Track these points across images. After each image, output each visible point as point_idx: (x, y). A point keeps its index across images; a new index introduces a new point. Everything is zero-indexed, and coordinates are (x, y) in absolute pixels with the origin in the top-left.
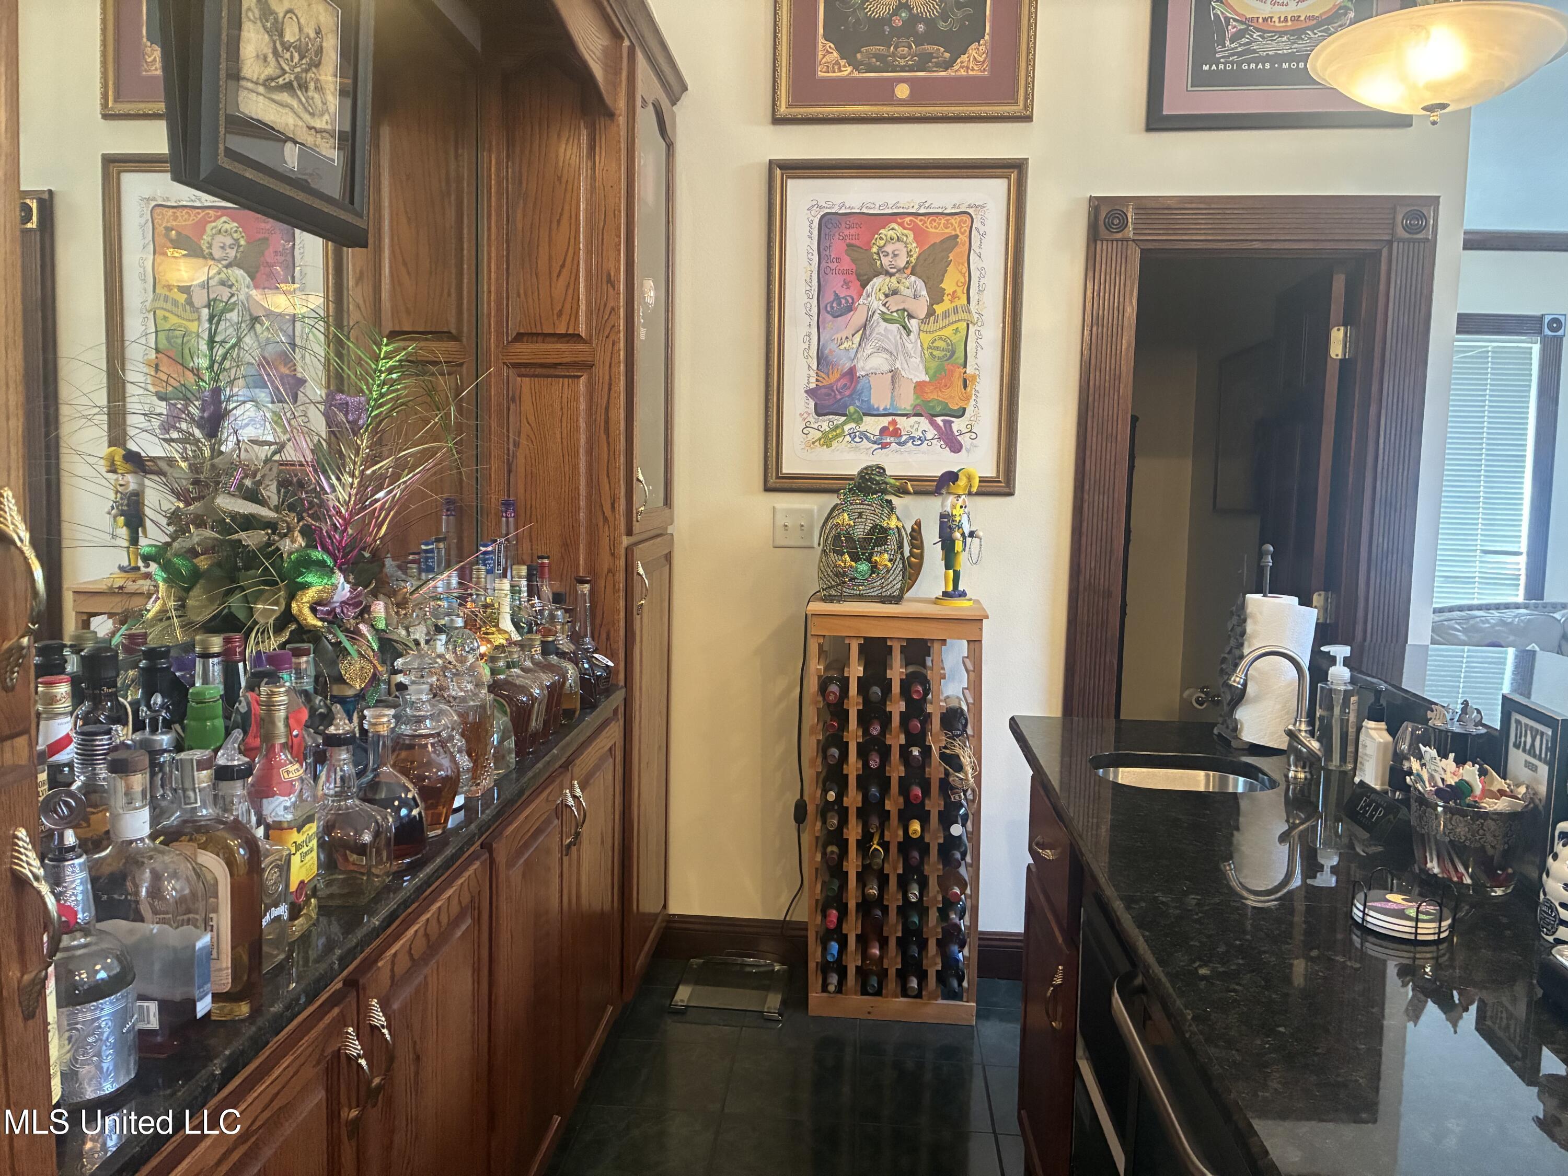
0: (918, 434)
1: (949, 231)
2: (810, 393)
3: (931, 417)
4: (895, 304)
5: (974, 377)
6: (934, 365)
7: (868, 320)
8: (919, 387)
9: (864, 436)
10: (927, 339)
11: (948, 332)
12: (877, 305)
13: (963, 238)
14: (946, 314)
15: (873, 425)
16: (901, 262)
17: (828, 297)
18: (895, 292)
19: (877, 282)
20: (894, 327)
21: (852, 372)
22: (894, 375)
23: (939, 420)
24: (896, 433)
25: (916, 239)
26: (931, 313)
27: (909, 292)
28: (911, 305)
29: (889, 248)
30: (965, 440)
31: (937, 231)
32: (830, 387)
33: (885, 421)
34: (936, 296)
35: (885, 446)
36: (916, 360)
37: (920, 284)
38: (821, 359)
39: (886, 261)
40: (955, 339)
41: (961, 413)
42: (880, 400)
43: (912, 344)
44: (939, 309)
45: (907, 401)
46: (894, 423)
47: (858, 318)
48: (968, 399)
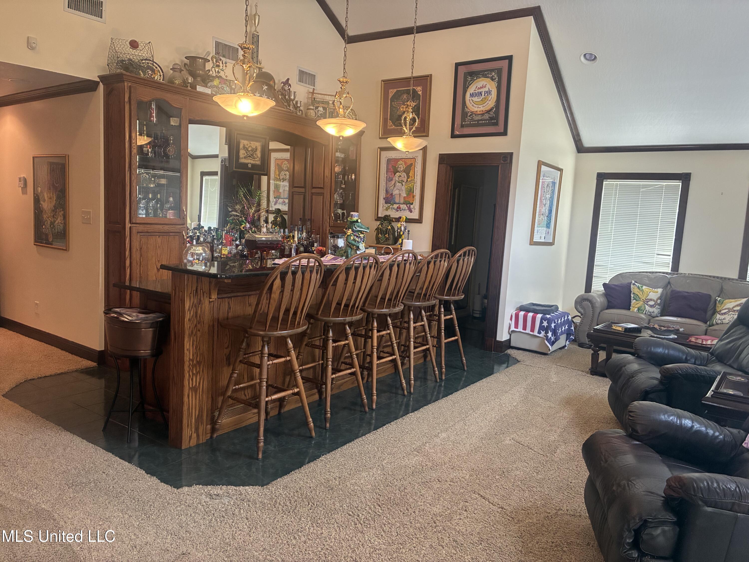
0: (404, 208)
1: (411, 162)
2: (384, 198)
3: (407, 204)
4: (400, 179)
5: (415, 196)
6: (407, 192)
7: (395, 182)
8: (404, 197)
9: (394, 208)
10: (406, 187)
11: (410, 185)
12: (397, 179)
13: (414, 164)
14: (410, 181)
15: (395, 206)
16: (402, 170)
17: (388, 177)
18: (400, 176)
19: (397, 174)
21: (392, 193)
22: (400, 194)
24: (400, 208)
25: (405, 164)
26: (407, 181)
27: (403, 176)
28: (403, 179)
29: (400, 166)
30: (413, 210)
31: (409, 162)
32: (388, 197)
33: (398, 205)
34: (408, 177)
35: (398, 211)
36: (404, 191)
37: (405, 174)
38: (387, 191)
39: (399, 169)
40: (411, 187)
41: (412, 204)
42: (397, 201)
43: (403, 188)
44: (409, 180)
45: (402, 201)
47: (393, 182)
48: (413, 201)
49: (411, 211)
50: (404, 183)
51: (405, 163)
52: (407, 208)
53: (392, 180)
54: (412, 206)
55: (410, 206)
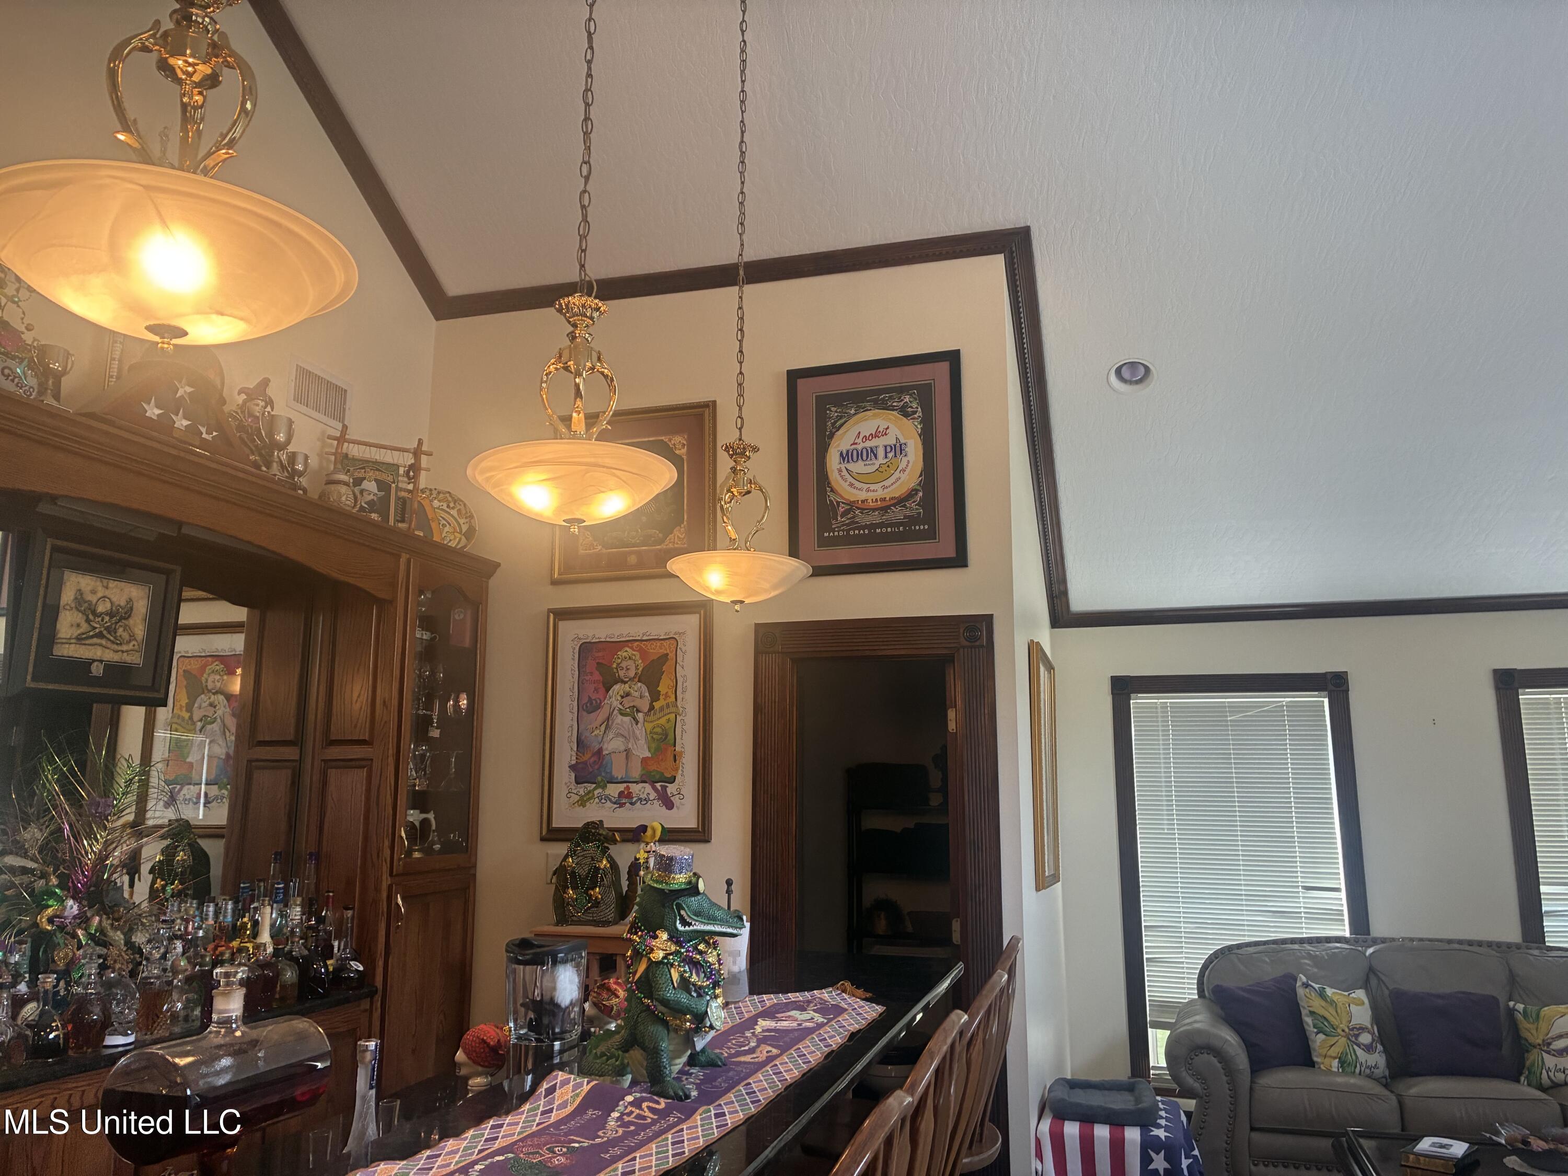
0: (643, 796)
1: (663, 651)
2: (572, 767)
3: (653, 783)
4: (628, 702)
5: (681, 753)
6: (654, 745)
7: (611, 714)
8: (644, 761)
9: (608, 798)
10: (649, 726)
11: (663, 721)
13: (672, 655)
14: (662, 709)
15: (613, 790)
16: (632, 673)
17: (585, 700)
19: (616, 687)
20: (627, 719)
21: (600, 751)
22: (628, 751)
23: (658, 785)
24: (629, 796)
25: (641, 658)
26: (652, 708)
27: (637, 694)
29: (624, 664)
30: (675, 800)
31: (655, 651)
32: (585, 763)
33: (621, 787)
34: (655, 696)
35: (622, 805)
36: (642, 742)
37: (644, 688)
38: (579, 742)
39: (622, 673)
40: (667, 726)
41: (672, 780)
42: (618, 773)
43: (640, 731)
44: (657, 705)
45: (636, 773)
46: (628, 788)
47: (602, 714)
48: (677, 770)
49: (669, 805)
50: (640, 716)
51: (643, 654)
52: (653, 795)
53: (598, 707)
54: (671, 789)
55: (664, 788)
